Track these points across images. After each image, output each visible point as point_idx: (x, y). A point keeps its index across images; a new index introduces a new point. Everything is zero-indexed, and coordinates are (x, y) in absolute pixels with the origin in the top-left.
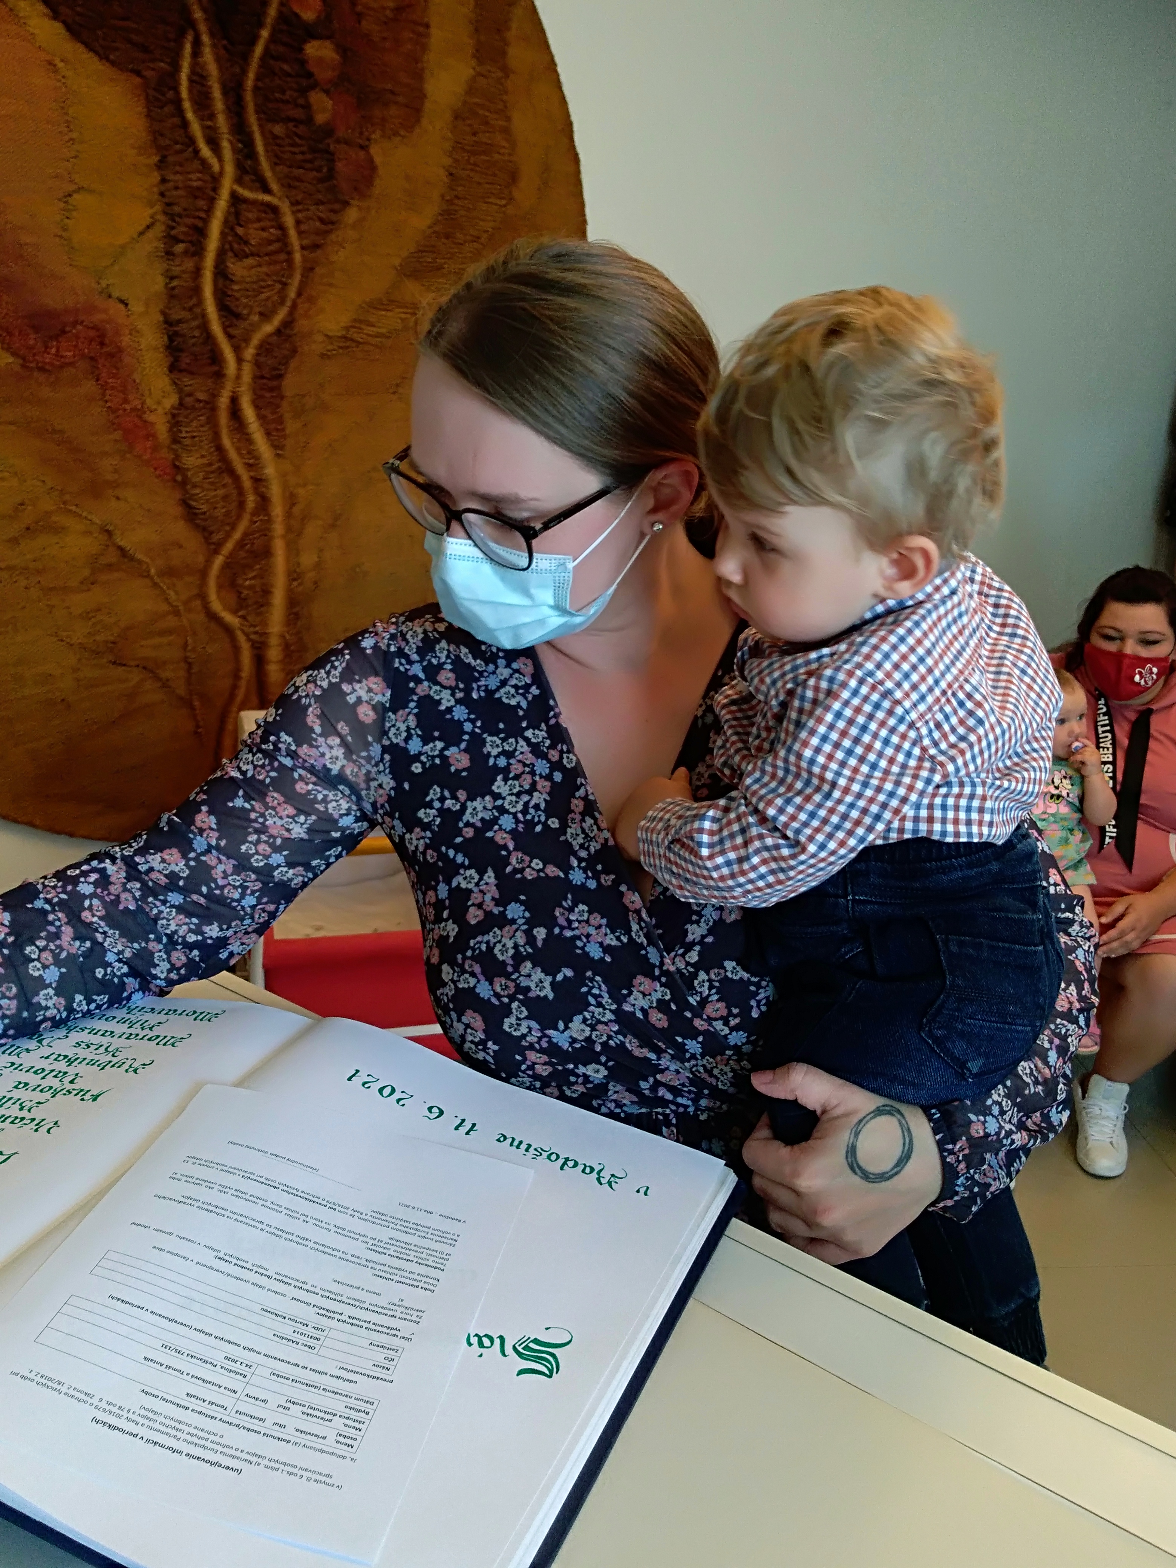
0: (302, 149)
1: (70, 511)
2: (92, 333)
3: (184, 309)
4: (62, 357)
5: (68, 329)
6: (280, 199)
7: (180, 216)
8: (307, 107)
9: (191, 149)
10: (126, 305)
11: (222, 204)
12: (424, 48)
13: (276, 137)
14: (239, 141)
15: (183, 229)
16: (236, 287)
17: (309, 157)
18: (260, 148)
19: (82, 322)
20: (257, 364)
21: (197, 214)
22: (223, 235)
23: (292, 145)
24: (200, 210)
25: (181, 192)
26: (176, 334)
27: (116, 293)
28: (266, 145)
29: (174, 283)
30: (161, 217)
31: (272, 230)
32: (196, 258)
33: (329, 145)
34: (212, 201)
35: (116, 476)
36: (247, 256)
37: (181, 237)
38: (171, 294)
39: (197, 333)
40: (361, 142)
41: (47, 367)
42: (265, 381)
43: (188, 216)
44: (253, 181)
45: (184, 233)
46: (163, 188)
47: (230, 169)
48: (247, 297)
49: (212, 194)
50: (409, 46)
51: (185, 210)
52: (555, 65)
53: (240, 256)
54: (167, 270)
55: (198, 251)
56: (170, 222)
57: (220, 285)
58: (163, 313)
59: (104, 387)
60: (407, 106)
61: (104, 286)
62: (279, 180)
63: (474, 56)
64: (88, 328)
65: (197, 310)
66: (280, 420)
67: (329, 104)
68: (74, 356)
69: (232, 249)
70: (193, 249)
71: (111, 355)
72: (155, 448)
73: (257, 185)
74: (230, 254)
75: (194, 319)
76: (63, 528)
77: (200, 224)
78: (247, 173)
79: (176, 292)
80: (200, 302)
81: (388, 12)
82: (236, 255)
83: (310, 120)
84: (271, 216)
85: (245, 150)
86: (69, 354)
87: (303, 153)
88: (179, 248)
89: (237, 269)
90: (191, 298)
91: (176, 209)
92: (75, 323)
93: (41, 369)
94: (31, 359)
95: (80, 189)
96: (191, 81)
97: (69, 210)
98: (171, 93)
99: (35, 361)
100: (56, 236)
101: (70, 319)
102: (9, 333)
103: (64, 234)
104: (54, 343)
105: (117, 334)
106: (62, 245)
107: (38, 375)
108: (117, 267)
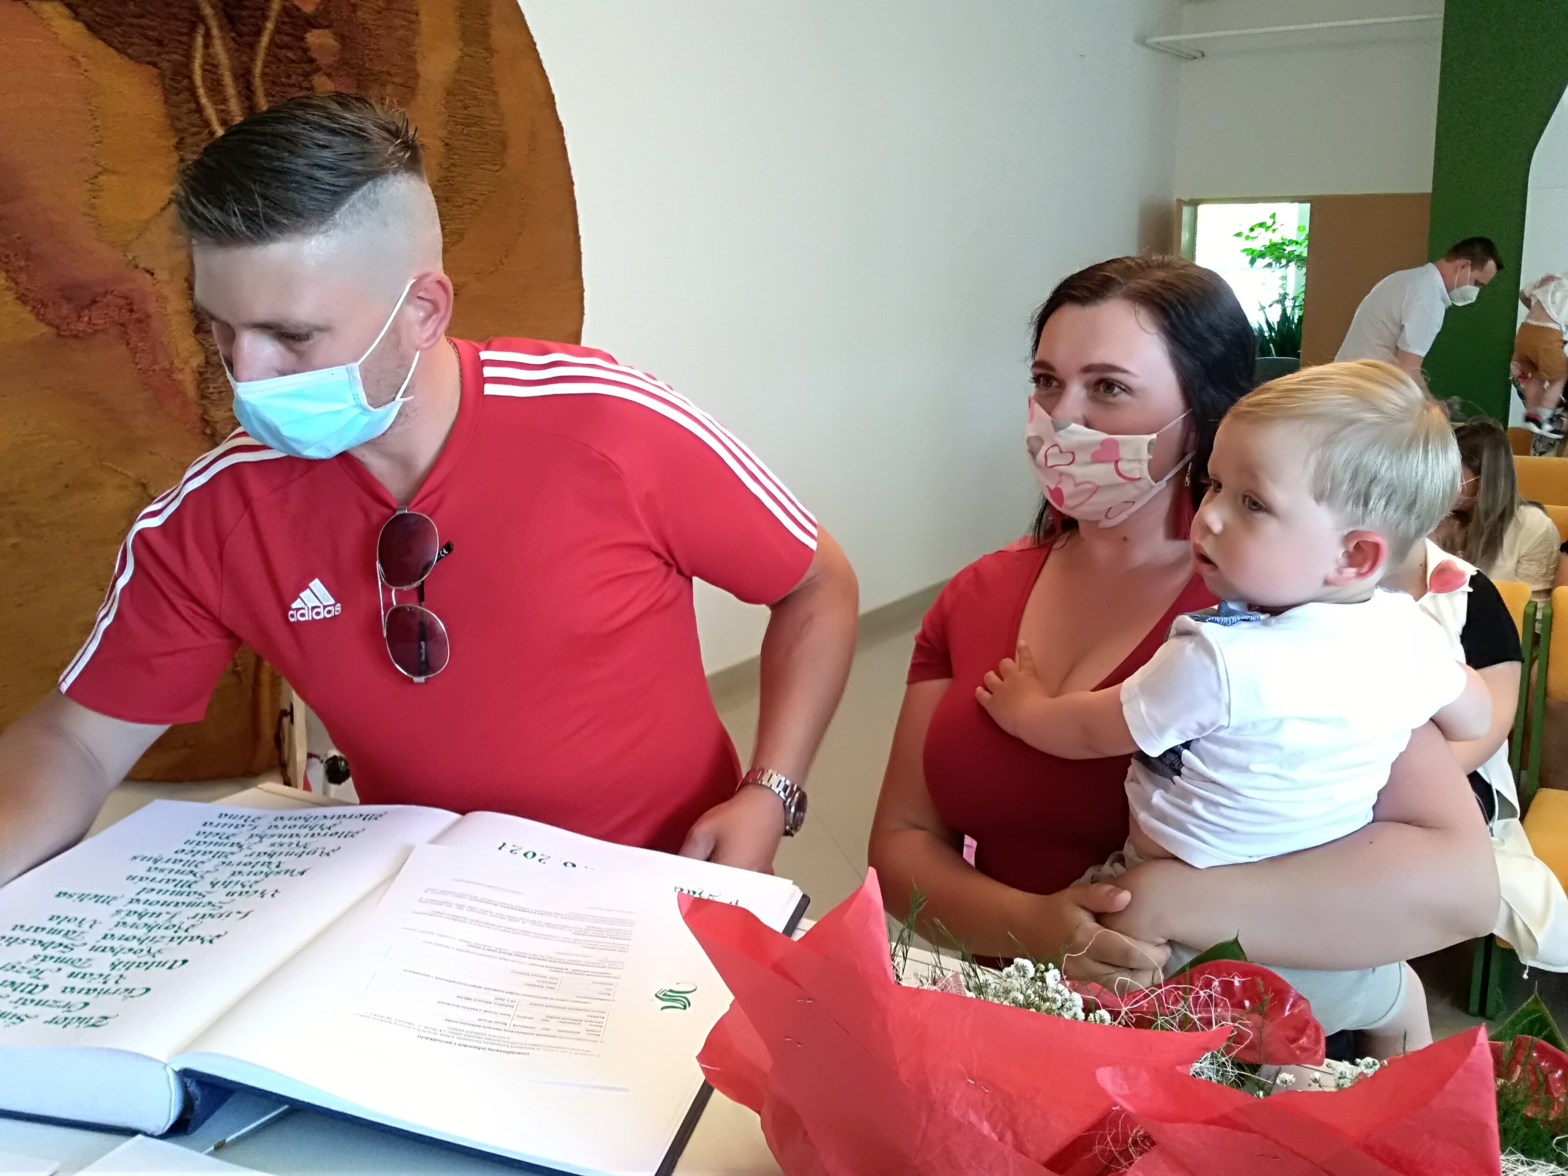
1: (105, 467)
2: (121, 302)
4: (94, 324)
5: (98, 299)
9: (207, 131)
10: (152, 274)
12: (416, 34)
19: (113, 291)
27: (142, 265)
35: (149, 432)
41: (80, 335)
50: (402, 32)
59: (134, 351)
60: (402, 85)
61: (130, 257)
63: (460, 39)
64: (118, 297)
67: (331, 85)
68: (105, 323)
71: (140, 321)
72: (185, 404)
76: (99, 484)
81: (381, 4)
86: (102, 322)
92: (106, 294)
93: (76, 336)
94: (66, 328)
95: (105, 171)
96: (204, 70)
97: (95, 190)
98: (186, 80)
99: (68, 329)
100: (84, 214)
101: (100, 290)
102: (44, 305)
103: (93, 213)
104: (86, 312)
105: (145, 301)
106: (90, 222)
107: (72, 342)
108: (142, 240)
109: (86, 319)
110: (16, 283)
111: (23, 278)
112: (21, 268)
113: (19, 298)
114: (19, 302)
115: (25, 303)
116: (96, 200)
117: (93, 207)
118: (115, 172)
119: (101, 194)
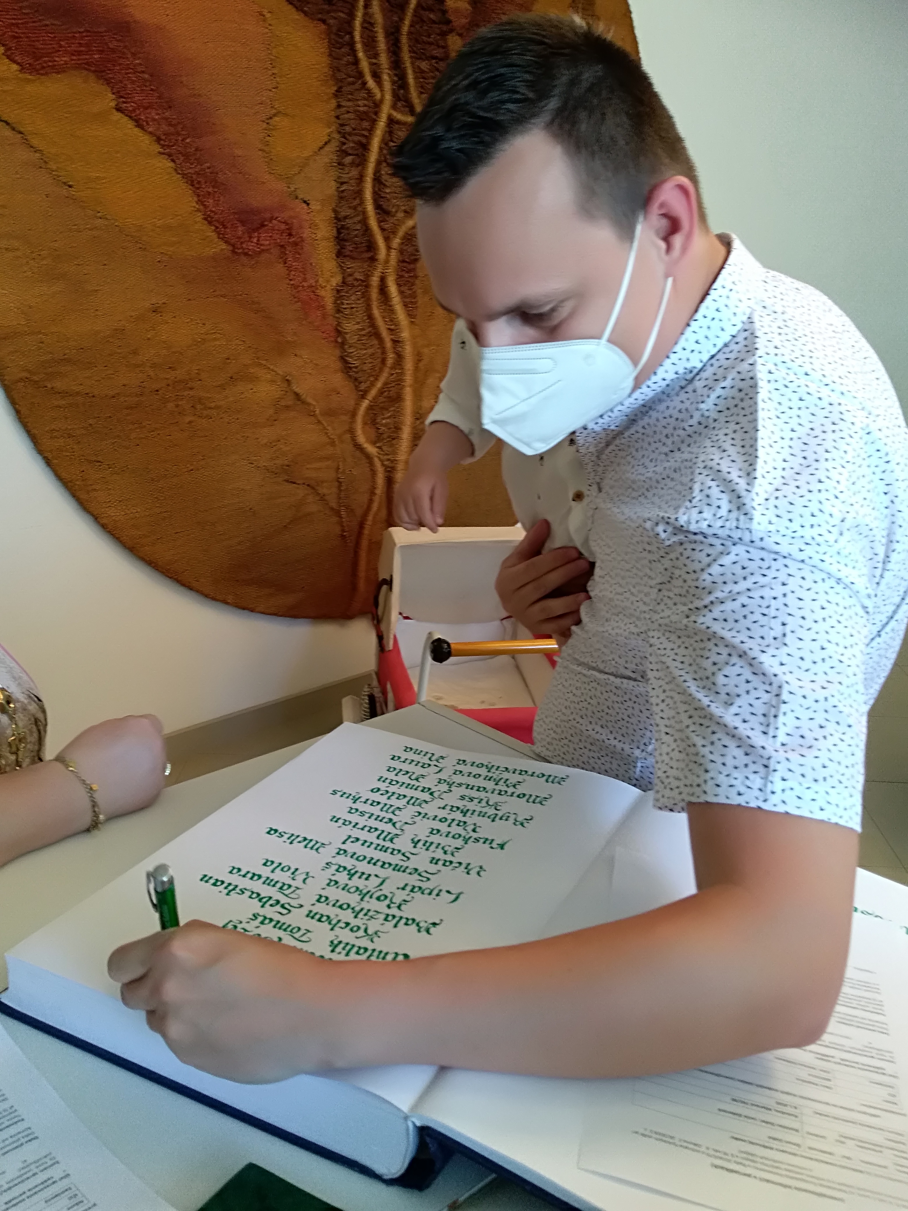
1: (262, 364)
2: (283, 227)
3: (350, 207)
4: (261, 245)
5: (266, 223)
7: (350, 134)
8: (445, 47)
9: (360, 82)
10: (308, 204)
11: (382, 124)
13: (423, 72)
14: (396, 75)
15: (352, 145)
16: (388, 191)
18: (411, 79)
19: (276, 218)
20: (401, 252)
21: (364, 132)
22: (381, 149)
24: (364, 130)
25: (351, 116)
26: (343, 227)
27: (301, 195)
28: (416, 78)
29: (344, 187)
30: (336, 136)
32: (360, 168)
34: (374, 122)
35: (295, 338)
37: (350, 152)
38: (341, 197)
39: (359, 227)
41: (251, 253)
42: (405, 264)
43: (356, 135)
44: (404, 106)
45: (352, 148)
46: (338, 112)
47: (388, 97)
48: (396, 198)
49: (374, 117)
51: (354, 129)
54: (339, 177)
55: (362, 162)
56: (341, 139)
57: (377, 189)
58: (335, 211)
59: (290, 269)
61: (293, 189)
64: (281, 222)
65: (359, 209)
66: (414, 296)
68: (270, 244)
69: (386, 162)
70: (358, 161)
71: (296, 244)
72: (324, 316)
73: (407, 109)
74: (384, 164)
75: (358, 215)
76: (256, 378)
77: (364, 141)
78: (399, 99)
79: (344, 195)
80: (362, 202)
85: (400, 82)
86: (268, 242)
88: (348, 159)
90: (355, 198)
91: (348, 129)
92: (272, 218)
93: (246, 254)
94: (239, 246)
95: (278, 113)
96: (363, 28)
97: (270, 130)
98: (347, 37)
99: (242, 248)
100: (260, 150)
101: (268, 215)
102: (225, 227)
103: (266, 149)
104: (256, 234)
105: (301, 227)
106: (264, 157)
107: (244, 259)
108: (303, 174)
109: (255, 240)
110: (204, 206)
111: (210, 202)
112: (209, 193)
113: (205, 219)
114: (206, 222)
115: (210, 223)
116: (268, 138)
117: (267, 144)
118: (286, 115)
119: (274, 133)
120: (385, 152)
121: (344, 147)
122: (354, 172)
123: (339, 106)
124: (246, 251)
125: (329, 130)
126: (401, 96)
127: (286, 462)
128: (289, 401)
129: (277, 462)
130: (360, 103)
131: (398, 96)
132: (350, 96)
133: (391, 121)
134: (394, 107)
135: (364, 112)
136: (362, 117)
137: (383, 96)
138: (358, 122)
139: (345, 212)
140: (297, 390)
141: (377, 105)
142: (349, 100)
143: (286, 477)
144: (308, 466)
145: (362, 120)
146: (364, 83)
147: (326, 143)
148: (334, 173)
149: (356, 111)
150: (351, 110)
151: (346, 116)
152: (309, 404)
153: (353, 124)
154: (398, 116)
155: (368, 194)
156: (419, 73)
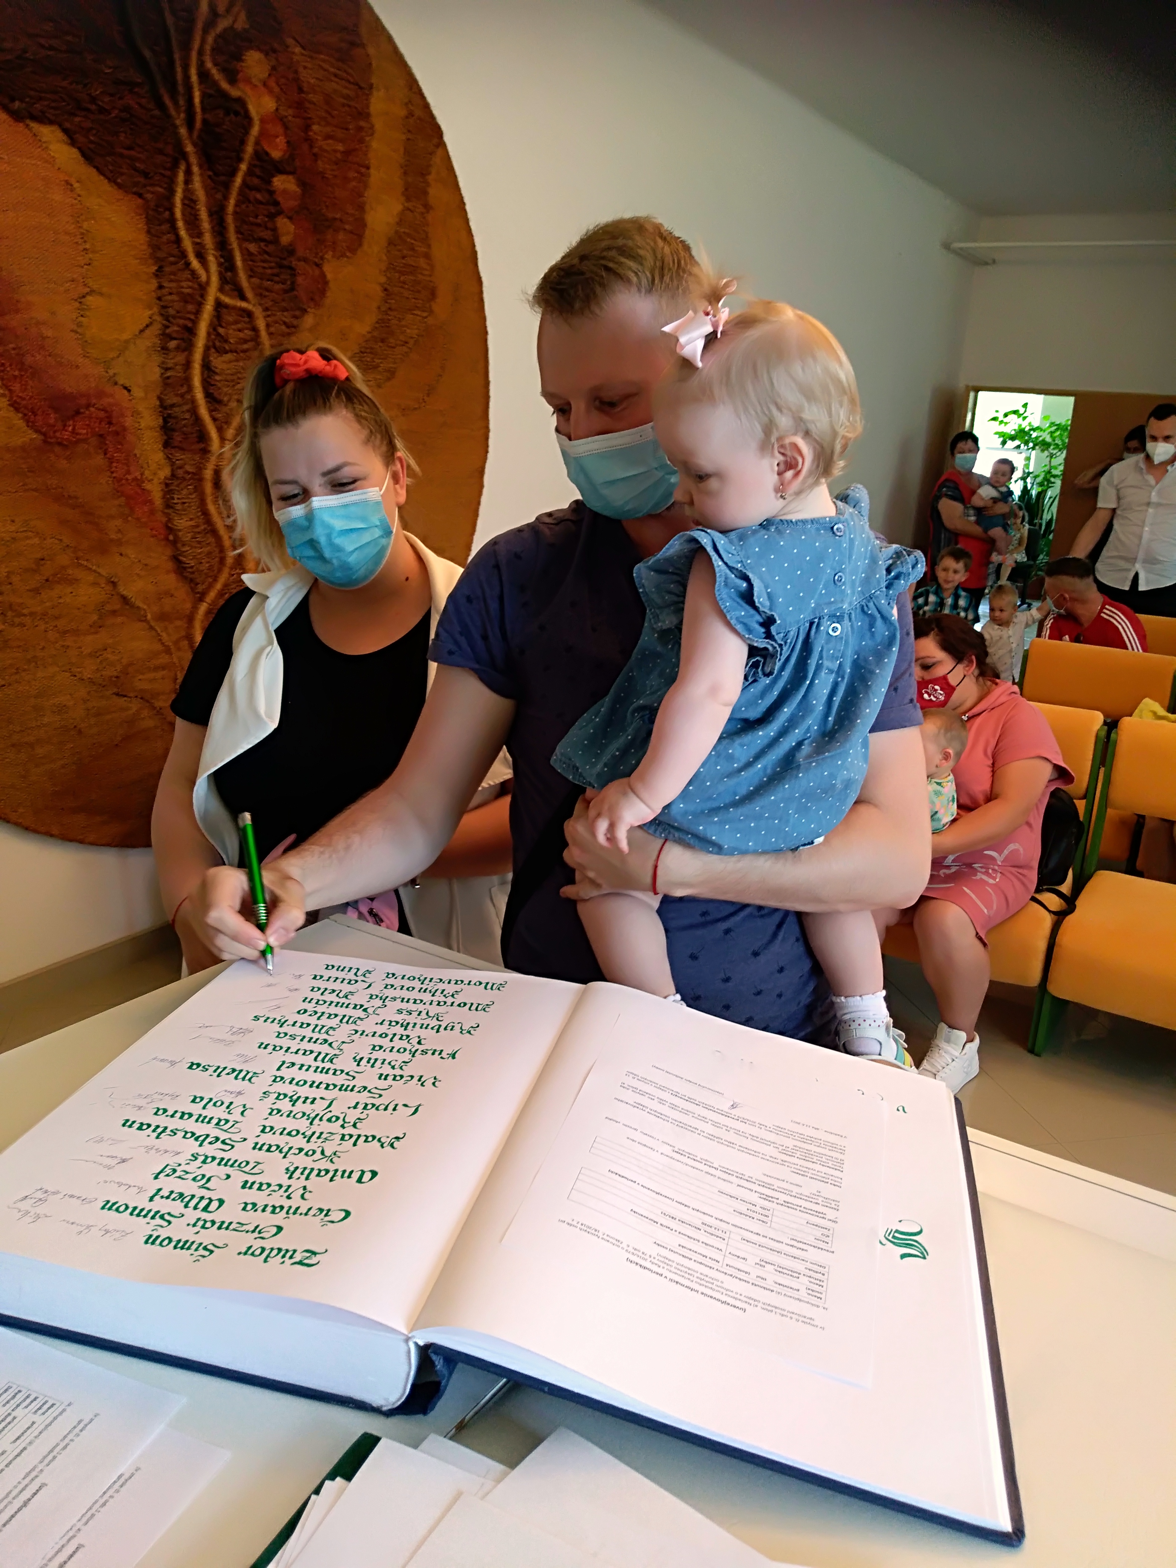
0: (273, 264)
1: (82, 565)
2: (102, 414)
3: (177, 395)
4: (77, 434)
5: (82, 410)
6: (254, 305)
7: (174, 317)
8: (274, 230)
9: (183, 261)
10: (129, 391)
11: (209, 308)
12: (366, 186)
13: (250, 254)
14: (222, 256)
15: (176, 328)
16: (218, 378)
17: (276, 271)
18: (239, 263)
19: (95, 404)
21: (189, 316)
22: (209, 334)
23: (263, 261)
24: (189, 313)
25: (175, 297)
26: (169, 416)
27: (121, 382)
28: (244, 260)
29: (169, 374)
30: (158, 318)
31: (246, 331)
32: (186, 353)
33: (291, 262)
34: (200, 305)
35: (120, 536)
36: (226, 352)
37: (175, 335)
38: (166, 382)
39: (187, 416)
40: (316, 260)
41: (65, 443)
43: (180, 318)
44: (232, 290)
45: (177, 332)
46: (159, 293)
47: (215, 280)
48: (227, 386)
49: (200, 299)
50: (354, 183)
51: (177, 312)
52: (464, 204)
53: (221, 352)
54: (163, 363)
55: (188, 346)
56: (164, 322)
57: (205, 376)
58: (159, 398)
59: (111, 460)
60: (351, 232)
61: (111, 374)
62: (253, 289)
63: (403, 194)
64: (99, 409)
65: (188, 397)
67: (292, 228)
68: (87, 434)
69: (215, 347)
70: (184, 345)
71: (117, 433)
72: (152, 512)
73: (236, 293)
74: (213, 350)
75: (185, 404)
76: (77, 580)
77: (190, 325)
78: (229, 283)
79: (169, 381)
80: (190, 389)
81: (339, 156)
82: (217, 351)
83: (276, 241)
84: (247, 319)
85: (227, 264)
86: (85, 431)
87: (271, 268)
88: (173, 344)
89: (219, 362)
90: (182, 386)
91: (171, 311)
92: (88, 406)
93: (60, 444)
94: (52, 436)
95: (92, 292)
96: (184, 204)
97: (83, 309)
98: (167, 213)
99: (55, 437)
100: (72, 331)
101: (83, 401)
102: (35, 414)
103: (80, 330)
104: (71, 422)
105: (123, 415)
106: (77, 339)
107: (57, 449)
108: (121, 359)
109: (70, 429)
110: (10, 390)
111: (16, 387)
112: (15, 377)
113: (10, 405)
114: (12, 409)
115: (17, 410)
116: (83, 319)
117: (80, 325)
118: (101, 294)
119: (88, 313)
120: (213, 337)
121: (168, 331)
122: (181, 358)
123: (161, 287)
124: (59, 440)
125: (150, 312)
126: (228, 279)
127: (115, 674)
128: (117, 605)
129: (104, 673)
130: (184, 284)
131: (225, 278)
132: (172, 277)
133: (219, 305)
134: (221, 290)
135: (189, 294)
136: (186, 299)
137: (209, 277)
138: (182, 304)
139: (171, 399)
140: (125, 593)
141: (203, 288)
142: (171, 281)
143: (115, 690)
144: (141, 677)
145: (186, 302)
146: (188, 264)
147: (147, 326)
148: (157, 359)
149: (179, 294)
150: (174, 291)
151: (169, 298)
152: (138, 608)
153: (178, 306)
154: (227, 300)
155: (197, 382)
156: (248, 256)
